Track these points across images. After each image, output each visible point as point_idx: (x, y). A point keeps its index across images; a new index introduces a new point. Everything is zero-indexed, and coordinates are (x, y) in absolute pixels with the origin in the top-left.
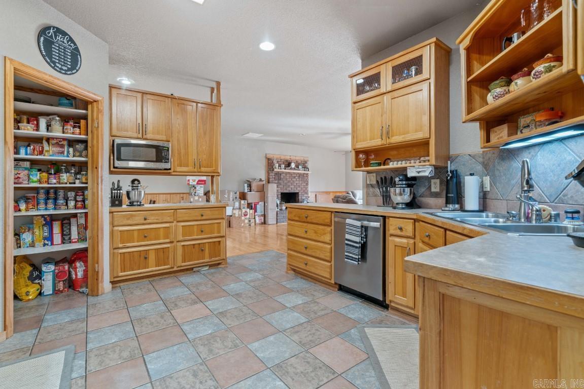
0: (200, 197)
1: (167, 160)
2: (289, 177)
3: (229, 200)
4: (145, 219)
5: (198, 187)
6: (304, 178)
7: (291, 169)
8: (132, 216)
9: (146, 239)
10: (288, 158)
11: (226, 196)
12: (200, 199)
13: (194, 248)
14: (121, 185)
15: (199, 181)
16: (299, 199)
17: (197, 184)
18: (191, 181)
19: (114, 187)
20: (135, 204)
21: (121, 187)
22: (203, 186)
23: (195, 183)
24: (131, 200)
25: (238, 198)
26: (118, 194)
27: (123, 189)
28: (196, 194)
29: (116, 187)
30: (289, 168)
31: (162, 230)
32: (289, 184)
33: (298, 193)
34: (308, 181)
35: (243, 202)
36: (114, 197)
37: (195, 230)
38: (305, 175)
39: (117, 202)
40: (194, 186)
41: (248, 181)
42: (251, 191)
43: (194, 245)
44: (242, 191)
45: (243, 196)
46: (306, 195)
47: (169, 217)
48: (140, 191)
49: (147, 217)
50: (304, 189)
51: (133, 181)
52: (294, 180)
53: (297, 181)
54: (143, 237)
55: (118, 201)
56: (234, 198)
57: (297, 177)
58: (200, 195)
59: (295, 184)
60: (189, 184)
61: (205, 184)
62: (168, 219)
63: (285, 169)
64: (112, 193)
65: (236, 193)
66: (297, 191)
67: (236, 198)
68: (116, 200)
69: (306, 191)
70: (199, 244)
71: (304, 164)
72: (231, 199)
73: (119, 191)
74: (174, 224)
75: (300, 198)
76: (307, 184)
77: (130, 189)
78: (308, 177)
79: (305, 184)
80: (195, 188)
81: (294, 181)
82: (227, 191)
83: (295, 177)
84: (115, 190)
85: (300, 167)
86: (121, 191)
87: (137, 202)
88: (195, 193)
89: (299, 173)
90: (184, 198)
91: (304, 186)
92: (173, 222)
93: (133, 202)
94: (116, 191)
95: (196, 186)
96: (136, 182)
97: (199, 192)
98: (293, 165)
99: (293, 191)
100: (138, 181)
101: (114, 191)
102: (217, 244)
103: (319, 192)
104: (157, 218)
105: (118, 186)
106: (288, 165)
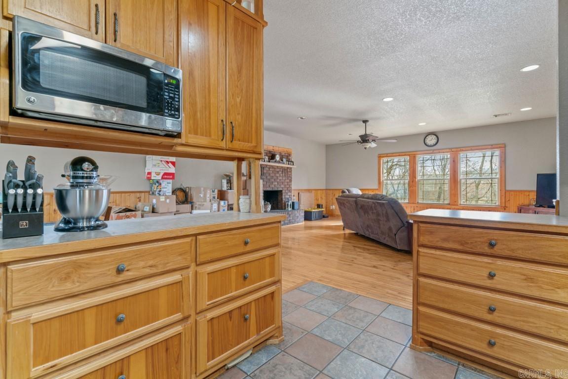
0: (167, 197)
1: (174, 111)
2: (273, 171)
3: (205, 201)
4: (119, 271)
5: (164, 183)
6: (287, 172)
7: (276, 162)
8: (78, 266)
9: (121, 326)
10: (271, 148)
11: (202, 196)
12: (168, 201)
13: (231, 318)
14: (38, 169)
15: (165, 174)
16: (282, 199)
17: (163, 178)
18: (153, 175)
19: (15, 177)
20: (80, 225)
21: (40, 178)
22: (171, 181)
23: (159, 177)
24: (71, 215)
25: (216, 198)
26: (30, 200)
27: (44, 183)
28: (161, 193)
29: (21, 176)
30: (274, 161)
31: (163, 292)
32: (273, 180)
33: (281, 191)
34: (291, 177)
35: (222, 203)
36: (15, 208)
37: (233, 277)
38: (289, 170)
39: (24, 224)
40: (158, 182)
41: (227, 176)
42: (231, 189)
43: (230, 312)
44: (220, 189)
45: (222, 196)
46: (289, 194)
47: (180, 255)
48: (97, 191)
49: (126, 265)
50: (288, 186)
51: (77, 164)
52: (278, 175)
53: (281, 177)
54: (114, 321)
55: (30, 218)
56: (212, 198)
57: (280, 173)
58: (167, 194)
59: (278, 180)
60: (149, 179)
61: (173, 178)
62: (178, 262)
63: (269, 162)
64: (5, 196)
65: (213, 192)
66: (281, 189)
67: (214, 197)
68: (23, 218)
69: (290, 189)
70: (240, 308)
71: (287, 156)
72: (208, 199)
73: (30, 191)
74: (190, 272)
75: (283, 197)
76: (291, 181)
77: (66, 184)
78: (291, 172)
79: (288, 181)
80: (160, 184)
81: (277, 177)
82: (202, 189)
83: (278, 172)
84: (17, 186)
85: (284, 160)
86: (39, 191)
87: (89, 219)
88: (160, 191)
89: (282, 167)
90: (142, 199)
91: (287, 182)
92: (188, 268)
93: (76, 221)
94: (20, 191)
95: (161, 182)
96: (86, 165)
97: (165, 190)
98: (278, 158)
99: (276, 189)
100: (92, 162)
101: (12, 191)
102: (269, 299)
103: (302, 190)
104: (151, 263)
105: (29, 175)
106: (272, 157)
